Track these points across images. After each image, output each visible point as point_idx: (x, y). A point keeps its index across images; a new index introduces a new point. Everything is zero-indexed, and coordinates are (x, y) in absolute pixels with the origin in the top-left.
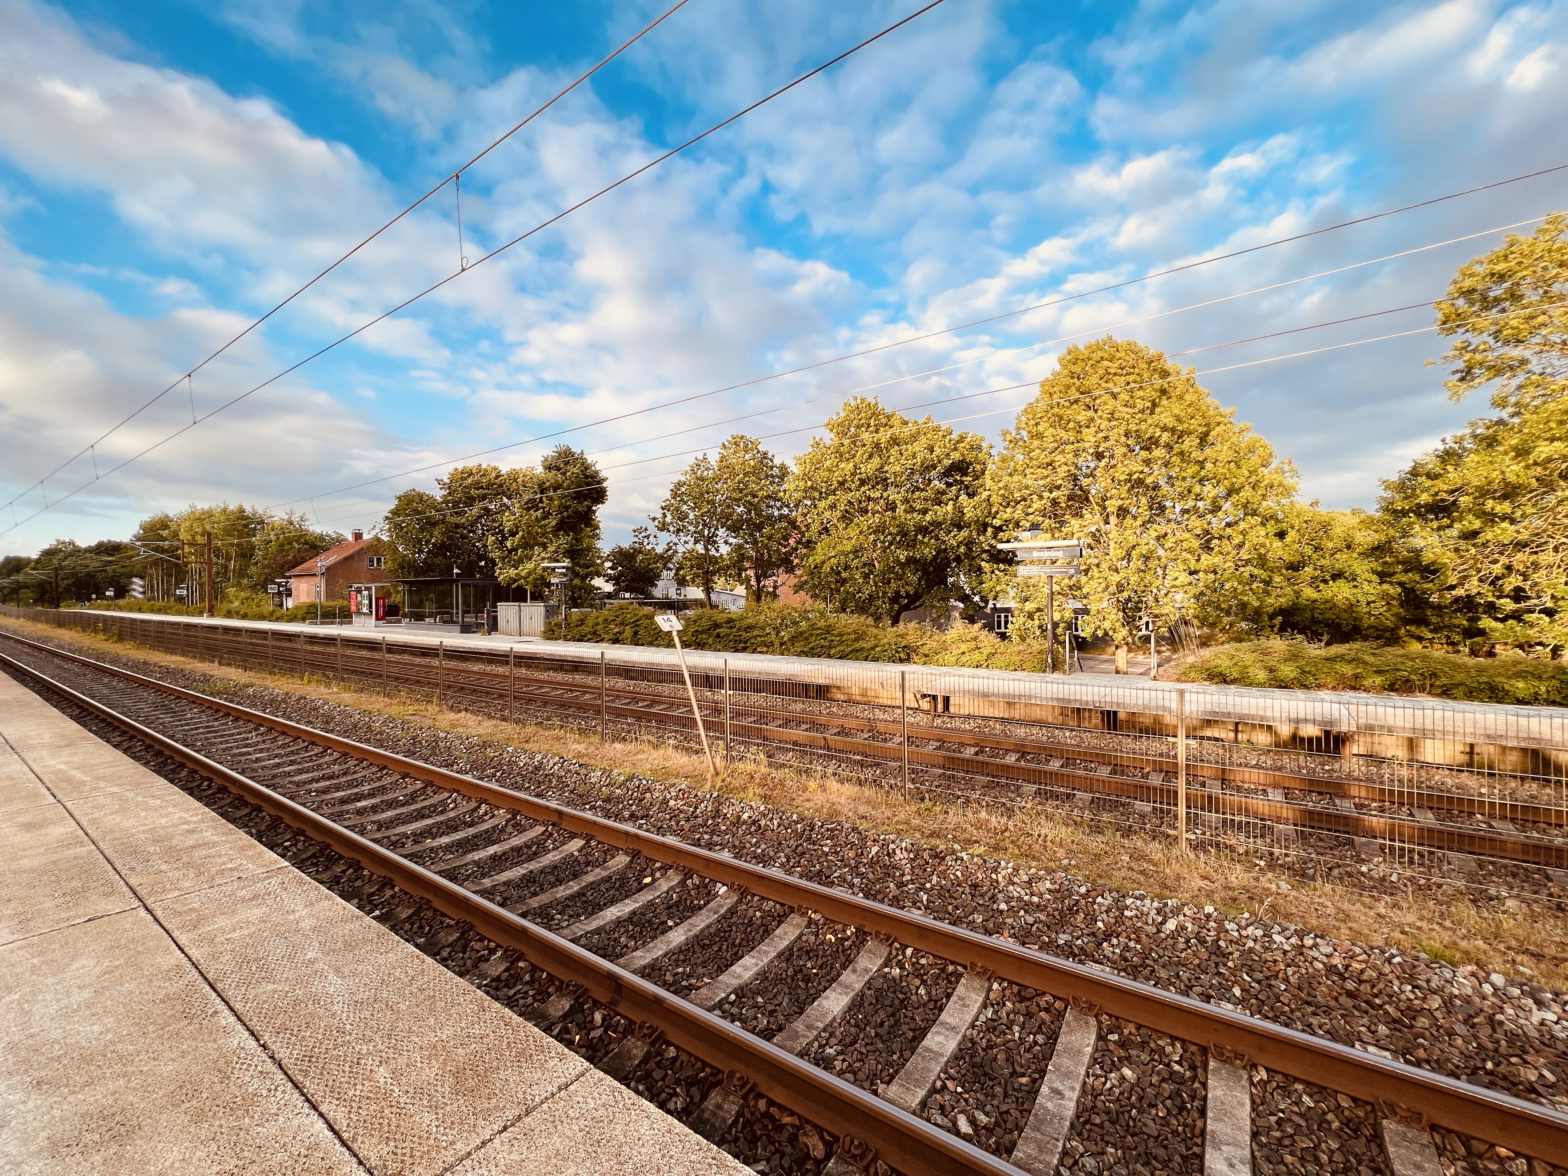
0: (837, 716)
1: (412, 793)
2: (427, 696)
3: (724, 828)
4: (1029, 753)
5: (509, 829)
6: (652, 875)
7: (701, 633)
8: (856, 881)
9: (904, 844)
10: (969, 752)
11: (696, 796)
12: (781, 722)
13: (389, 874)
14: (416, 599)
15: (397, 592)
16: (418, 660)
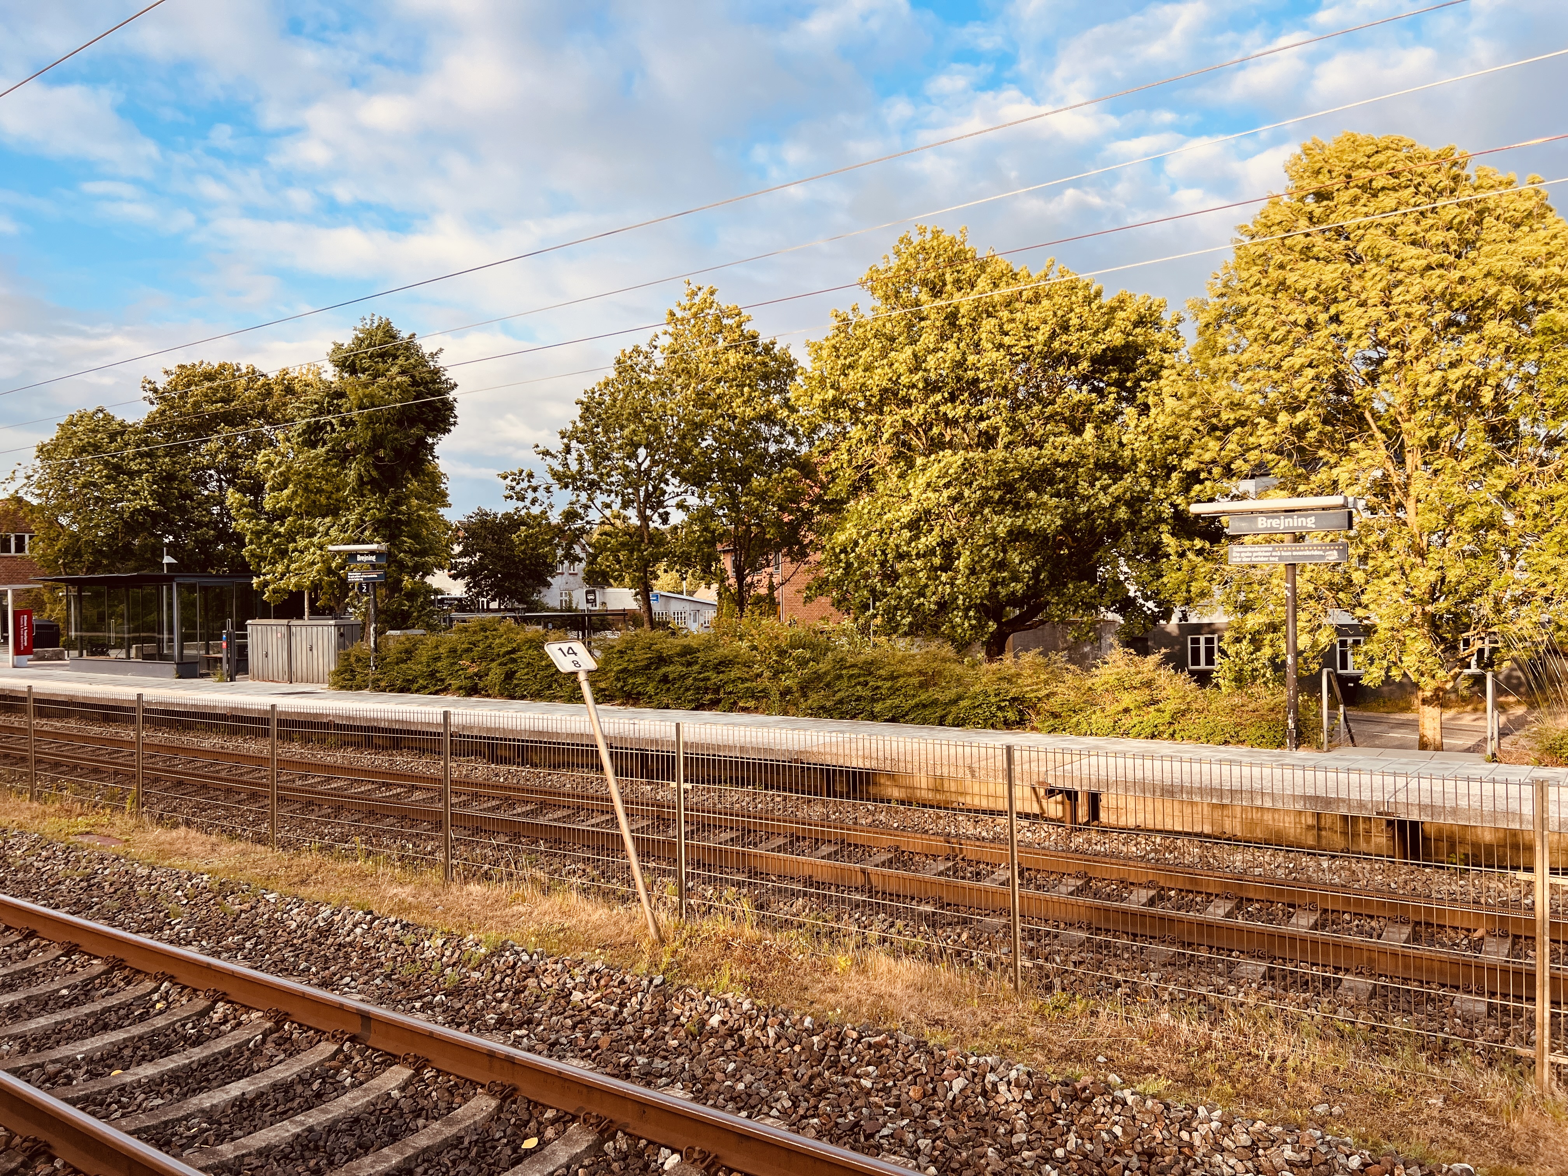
0: (887, 829)
1: (86, 983)
2: (112, 798)
3: (675, 1043)
4: (1249, 900)
5: (270, 1049)
6: (539, 1134)
7: (634, 673)
8: (923, 1143)
9: (1013, 1074)
10: (1137, 900)
11: (622, 982)
12: (780, 841)
13: (44, 1136)
14: (91, 612)
15: (57, 600)
16: (95, 730)
